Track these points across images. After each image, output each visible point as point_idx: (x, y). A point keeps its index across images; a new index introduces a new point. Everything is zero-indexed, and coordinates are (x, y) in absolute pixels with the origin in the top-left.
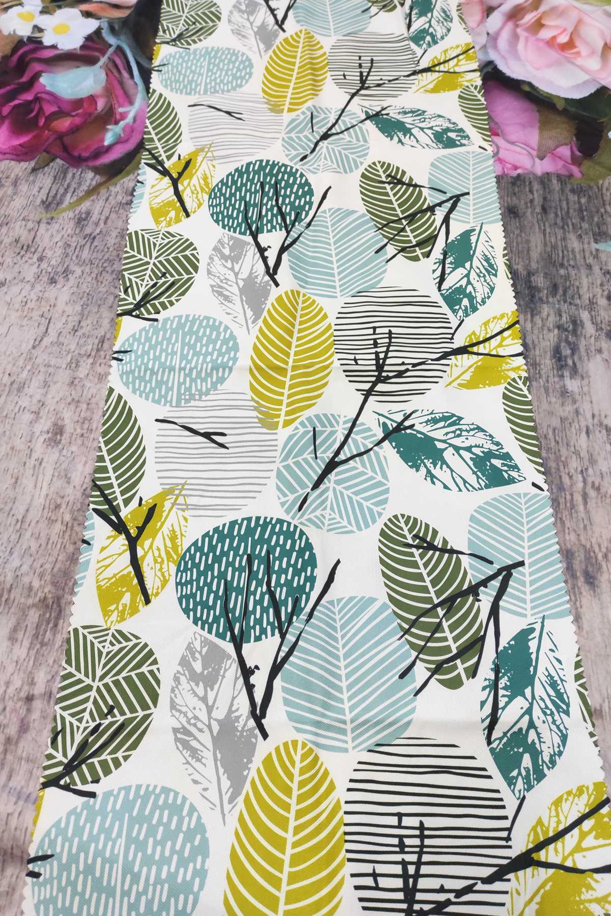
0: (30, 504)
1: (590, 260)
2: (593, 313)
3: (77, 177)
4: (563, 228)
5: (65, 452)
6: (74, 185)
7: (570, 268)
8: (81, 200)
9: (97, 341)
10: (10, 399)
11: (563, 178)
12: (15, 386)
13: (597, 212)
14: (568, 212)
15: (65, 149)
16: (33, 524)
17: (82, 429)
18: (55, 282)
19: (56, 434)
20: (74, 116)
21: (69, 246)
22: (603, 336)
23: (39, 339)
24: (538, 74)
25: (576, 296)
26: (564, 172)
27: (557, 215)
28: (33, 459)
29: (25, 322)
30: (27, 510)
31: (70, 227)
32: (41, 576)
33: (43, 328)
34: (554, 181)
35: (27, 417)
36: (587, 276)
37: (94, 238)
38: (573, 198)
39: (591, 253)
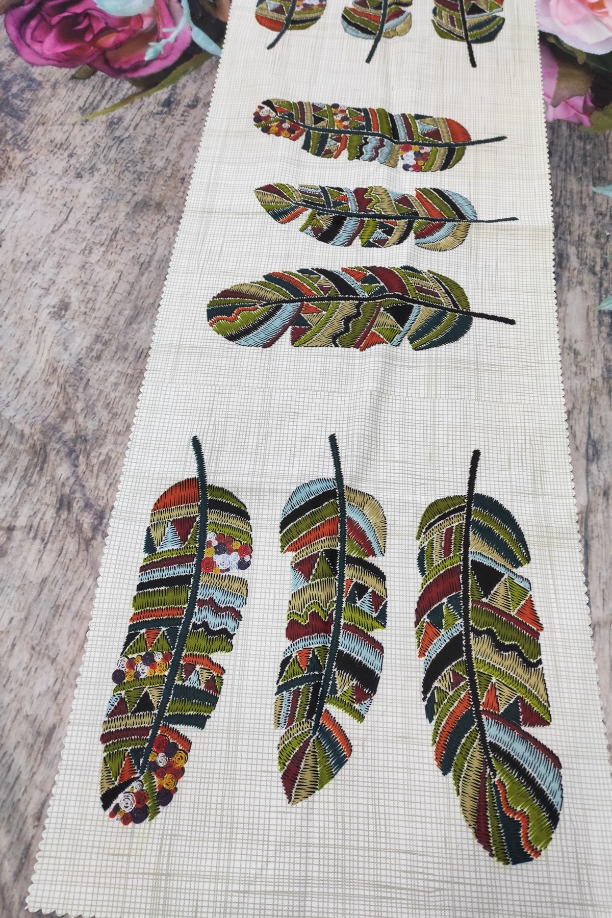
0: (31, 367)
1: (586, 201)
2: (580, 249)
3: (115, 86)
4: (565, 170)
5: (67, 325)
6: (111, 93)
7: (565, 207)
8: (115, 106)
9: (111, 232)
10: (25, 275)
11: (573, 125)
12: (31, 264)
13: (600, 159)
14: (572, 157)
15: (107, 62)
16: (31, 384)
17: (86, 307)
18: (81, 177)
19: (61, 309)
20: (119, 32)
21: (98, 146)
22: (586, 270)
23: (59, 225)
24: (565, 29)
25: (567, 232)
26: (575, 120)
27: (561, 158)
28: (37, 327)
29: (48, 209)
30: (28, 372)
31: (101, 129)
32: (32, 425)
33: (64, 216)
34: (564, 128)
35: (38, 291)
36: (580, 215)
37: (122, 141)
38: (579, 144)
39: (588, 195)
